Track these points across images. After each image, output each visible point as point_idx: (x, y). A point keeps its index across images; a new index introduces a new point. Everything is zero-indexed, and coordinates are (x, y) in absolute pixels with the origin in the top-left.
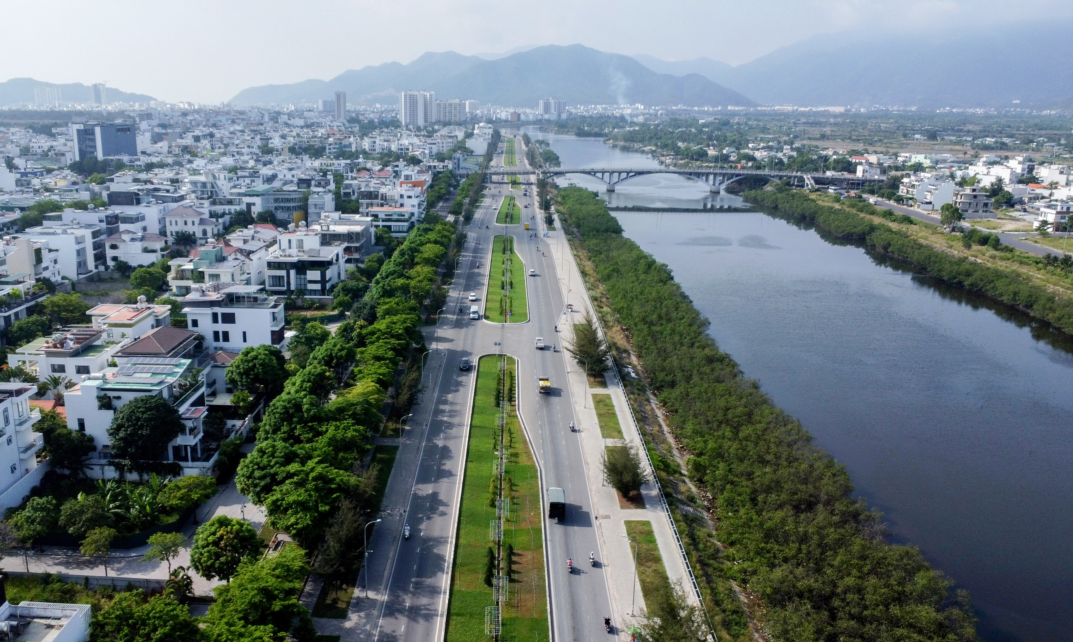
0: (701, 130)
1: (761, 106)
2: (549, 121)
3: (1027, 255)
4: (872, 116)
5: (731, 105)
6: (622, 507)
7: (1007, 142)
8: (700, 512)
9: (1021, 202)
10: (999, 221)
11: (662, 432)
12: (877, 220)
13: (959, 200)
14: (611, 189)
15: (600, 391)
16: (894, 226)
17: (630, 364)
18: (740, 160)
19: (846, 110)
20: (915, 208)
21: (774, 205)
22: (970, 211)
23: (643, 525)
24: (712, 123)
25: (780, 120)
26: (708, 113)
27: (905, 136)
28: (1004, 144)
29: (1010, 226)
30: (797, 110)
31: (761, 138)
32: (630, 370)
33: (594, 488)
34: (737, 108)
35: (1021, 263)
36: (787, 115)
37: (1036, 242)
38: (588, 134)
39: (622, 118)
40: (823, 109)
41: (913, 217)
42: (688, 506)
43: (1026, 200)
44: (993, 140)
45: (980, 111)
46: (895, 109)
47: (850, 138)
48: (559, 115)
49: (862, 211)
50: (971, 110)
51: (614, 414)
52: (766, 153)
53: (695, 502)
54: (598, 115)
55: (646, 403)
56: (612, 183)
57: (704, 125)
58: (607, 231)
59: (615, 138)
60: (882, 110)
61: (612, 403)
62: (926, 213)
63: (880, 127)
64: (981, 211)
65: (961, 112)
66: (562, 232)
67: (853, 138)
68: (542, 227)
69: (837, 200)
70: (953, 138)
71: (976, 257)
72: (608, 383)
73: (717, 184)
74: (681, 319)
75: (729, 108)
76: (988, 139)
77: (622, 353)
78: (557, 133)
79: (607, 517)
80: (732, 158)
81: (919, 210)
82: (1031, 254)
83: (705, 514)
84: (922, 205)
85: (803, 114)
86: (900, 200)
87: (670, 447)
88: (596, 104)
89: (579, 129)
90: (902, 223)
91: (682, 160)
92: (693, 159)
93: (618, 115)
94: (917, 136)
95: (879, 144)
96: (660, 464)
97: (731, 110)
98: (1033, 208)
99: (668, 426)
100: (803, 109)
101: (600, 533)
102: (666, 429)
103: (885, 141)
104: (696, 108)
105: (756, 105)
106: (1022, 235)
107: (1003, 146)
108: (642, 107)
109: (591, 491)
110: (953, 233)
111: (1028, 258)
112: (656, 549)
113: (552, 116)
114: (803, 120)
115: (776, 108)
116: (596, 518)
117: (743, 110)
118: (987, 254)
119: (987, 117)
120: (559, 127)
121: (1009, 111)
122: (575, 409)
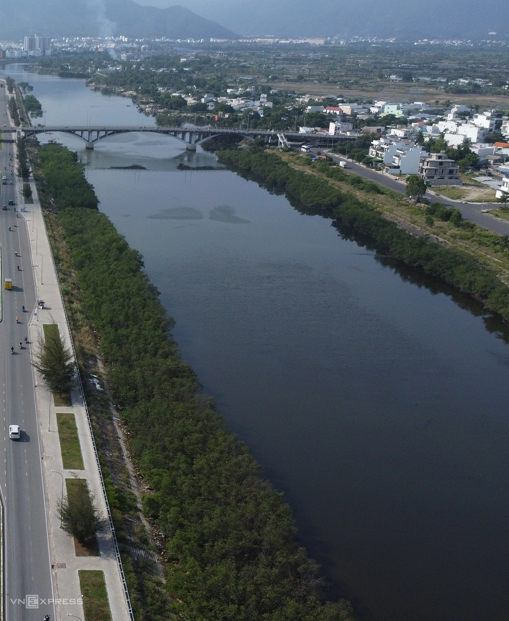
0: (183, 70)
1: (243, 38)
2: (33, 57)
3: (487, 233)
4: (352, 50)
5: (214, 37)
6: (78, 554)
7: (480, 83)
8: (151, 555)
9: (486, 165)
10: (464, 188)
11: (121, 457)
12: (345, 188)
13: (425, 167)
14: (90, 146)
15: (65, 410)
16: (360, 195)
17: (95, 373)
18: (217, 111)
19: (326, 43)
20: (383, 173)
21: (247, 168)
22: (436, 178)
23: (96, 575)
24: (193, 62)
25: (260, 56)
26: (190, 46)
27: (381, 77)
28: (477, 86)
29: (474, 194)
30: (278, 42)
31: (241, 80)
32: (96, 381)
33: (52, 530)
34: (219, 41)
35: (480, 243)
36: (267, 49)
37: (497, 215)
38: (72, 76)
39: (106, 54)
40: (303, 41)
41: (380, 185)
42: (141, 549)
43: (492, 162)
44: (467, 82)
45: (457, 43)
46: (373, 40)
47: (327, 79)
48: (44, 52)
49: (331, 177)
50: (448, 42)
51: (77, 439)
52: (243, 102)
53: (148, 544)
54: (82, 51)
55: (108, 422)
56: (91, 141)
57: (185, 64)
58: (82, 205)
59: (98, 80)
60: (361, 42)
61: (75, 425)
62: (393, 177)
63: (357, 64)
64: (446, 178)
65: (439, 45)
66: (39, 206)
67: (331, 79)
68: (20, 198)
69: (308, 162)
70: (428, 79)
71: (438, 235)
72: (73, 399)
73: (193, 142)
74: (147, 320)
75: (212, 40)
76: (462, 80)
77: (89, 359)
78: (41, 73)
79: (63, 566)
80: (210, 108)
81: (387, 175)
82: (491, 233)
83: (156, 558)
84: (390, 170)
85: (284, 48)
86: (369, 162)
87: (129, 477)
88: (81, 36)
89: (63, 68)
90: (368, 192)
91: (161, 109)
92: (171, 108)
93: (101, 50)
94: (393, 77)
95: (355, 86)
96: (117, 501)
97: (213, 43)
98: (497, 171)
99: (127, 450)
100: (283, 42)
101: (55, 585)
102: (125, 453)
103: (361, 82)
104: (179, 40)
105: (238, 37)
106: (485, 207)
107: (476, 90)
108: (126, 39)
109: (49, 534)
110: (418, 205)
111: (487, 237)
112: (107, 605)
113: (37, 52)
114: (283, 55)
115: (257, 40)
116: (53, 566)
117: (225, 42)
118: (449, 233)
119: (463, 49)
120: (43, 66)
121: (485, 43)
122: (40, 433)
